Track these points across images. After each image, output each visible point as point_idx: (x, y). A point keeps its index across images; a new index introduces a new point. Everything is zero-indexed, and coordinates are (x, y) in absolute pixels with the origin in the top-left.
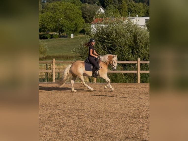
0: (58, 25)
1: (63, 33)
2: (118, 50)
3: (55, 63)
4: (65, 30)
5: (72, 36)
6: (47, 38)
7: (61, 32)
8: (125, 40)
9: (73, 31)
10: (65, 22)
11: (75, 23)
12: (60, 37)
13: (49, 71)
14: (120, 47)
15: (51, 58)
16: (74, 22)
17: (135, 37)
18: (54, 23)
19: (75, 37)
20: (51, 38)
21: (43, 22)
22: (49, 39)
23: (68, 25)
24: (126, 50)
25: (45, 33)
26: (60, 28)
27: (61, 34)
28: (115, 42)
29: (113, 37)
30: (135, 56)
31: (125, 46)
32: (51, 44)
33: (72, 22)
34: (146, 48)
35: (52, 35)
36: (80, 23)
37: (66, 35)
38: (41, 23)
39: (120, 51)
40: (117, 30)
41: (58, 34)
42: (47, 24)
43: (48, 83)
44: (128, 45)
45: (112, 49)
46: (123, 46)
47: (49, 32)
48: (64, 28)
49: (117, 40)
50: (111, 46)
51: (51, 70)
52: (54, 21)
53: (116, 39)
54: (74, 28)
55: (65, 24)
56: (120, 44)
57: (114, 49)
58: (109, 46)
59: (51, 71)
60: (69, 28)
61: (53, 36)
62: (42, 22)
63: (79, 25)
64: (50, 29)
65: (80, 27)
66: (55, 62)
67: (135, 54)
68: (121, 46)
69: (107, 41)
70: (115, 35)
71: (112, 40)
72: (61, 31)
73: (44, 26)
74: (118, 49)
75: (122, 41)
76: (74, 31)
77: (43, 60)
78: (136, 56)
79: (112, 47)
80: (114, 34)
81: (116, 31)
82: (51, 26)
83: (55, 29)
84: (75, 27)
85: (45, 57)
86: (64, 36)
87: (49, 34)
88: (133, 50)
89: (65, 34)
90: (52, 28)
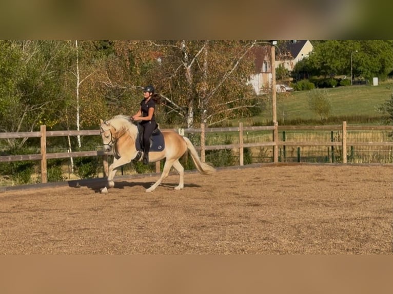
0: (350, 63)
1: (359, 76)
3: (347, 130)
4: (363, 71)
5: (376, 81)
6: (330, 86)
7: (355, 75)
9: (376, 72)
10: (362, 57)
11: (381, 59)
12: (354, 83)
13: (337, 144)
15: (338, 121)
16: (379, 56)
18: (342, 59)
19: (380, 83)
20: (338, 85)
21: (324, 57)
22: (334, 87)
23: (369, 61)
25: (327, 77)
26: (353, 68)
27: (356, 79)
32: (338, 96)
33: (375, 57)
35: (339, 80)
36: (389, 58)
37: (364, 80)
38: (319, 60)
41: (350, 78)
42: (331, 61)
43: (334, 164)
47: (335, 75)
48: (360, 68)
51: (339, 141)
52: (343, 55)
54: (378, 68)
55: (363, 61)
59: (340, 144)
60: (371, 68)
61: (341, 82)
62: (322, 58)
63: (387, 61)
64: (335, 70)
65: (390, 64)
66: (347, 127)
72: (356, 73)
73: (325, 65)
76: (380, 73)
77: (323, 125)
82: (337, 65)
83: (346, 69)
84: (381, 66)
85: (327, 118)
86: (360, 83)
87: (334, 79)
89: (363, 78)
90: (340, 68)
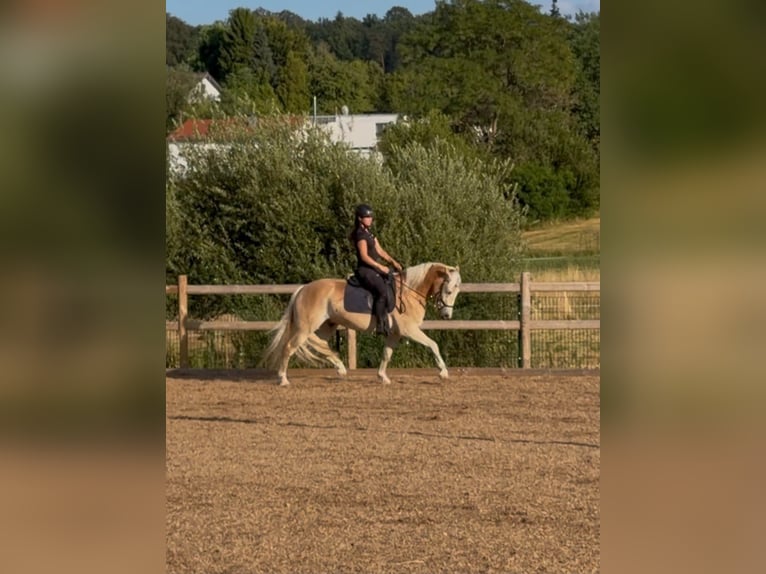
2: (271, 243)
8: (297, 202)
14: (280, 229)
17: (336, 191)
24: (302, 241)
28: (260, 210)
29: (252, 194)
30: (334, 264)
31: (298, 225)
34: (379, 232)
39: (280, 245)
40: (268, 163)
44: (312, 223)
45: (248, 238)
46: (290, 227)
49: (269, 204)
50: (243, 226)
53: (262, 202)
56: (278, 220)
57: (258, 240)
58: (238, 226)
67: (335, 256)
68: (284, 229)
69: (228, 208)
70: (260, 186)
71: (250, 206)
74: (273, 239)
75: (285, 209)
78: (342, 265)
79: (248, 230)
80: (253, 181)
81: (261, 169)
88: (328, 242)
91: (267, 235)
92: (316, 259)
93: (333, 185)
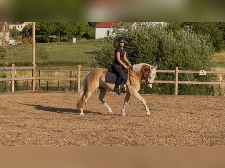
0: (59, 28)
1: (64, 36)
2: (141, 57)
4: (67, 33)
5: (74, 40)
6: (46, 42)
7: (61, 36)
8: (149, 46)
9: (75, 34)
10: (66, 25)
11: (78, 26)
12: (61, 41)
13: (74, 79)
14: (144, 53)
16: (77, 25)
17: (160, 43)
18: (54, 25)
19: (77, 41)
20: (51, 42)
21: (42, 23)
22: (48, 42)
23: (71, 28)
24: (150, 57)
25: (44, 36)
26: (61, 31)
27: (62, 38)
28: (138, 48)
29: (135, 43)
30: (159, 64)
31: (149, 52)
32: (51, 48)
33: (74, 25)
34: (173, 55)
35: (52, 39)
36: (83, 26)
37: (67, 39)
38: (39, 25)
39: (143, 58)
40: (140, 34)
41: (59, 38)
42: (47, 26)
44: (153, 52)
45: (134, 56)
46: (146, 53)
47: (49, 35)
48: (65, 32)
49: (140, 46)
50: (132, 52)
52: (54, 23)
53: (138, 45)
54: (76, 31)
55: (67, 27)
56: (143, 51)
57: (137, 56)
58: (131, 52)
59: (76, 79)
60: (71, 31)
61: (53, 39)
62: (41, 24)
63: (82, 28)
64: (50, 32)
65: (83, 30)
66: (80, 69)
67: (160, 61)
68: (145, 53)
69: (128, 47)
70: (138, 40)
71: (135, 46)
72: (63, 34)
73: (43, 28)
74: (141, 56)
75: (145, 48)
76: (77, 35)
78: (161, 64)
79: (134, 53)
80: (136, 39)
81: (138, 36)
82: (51, 29)
83: (56, 32)
84: (78, 31)
86: (65, 40)
87: (49, 38)
88: (157, 57)
89: (66, 38)
91: (140, 55)
92: (154, 62)
93: (159, 41)
